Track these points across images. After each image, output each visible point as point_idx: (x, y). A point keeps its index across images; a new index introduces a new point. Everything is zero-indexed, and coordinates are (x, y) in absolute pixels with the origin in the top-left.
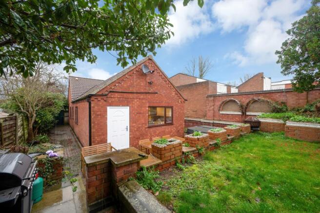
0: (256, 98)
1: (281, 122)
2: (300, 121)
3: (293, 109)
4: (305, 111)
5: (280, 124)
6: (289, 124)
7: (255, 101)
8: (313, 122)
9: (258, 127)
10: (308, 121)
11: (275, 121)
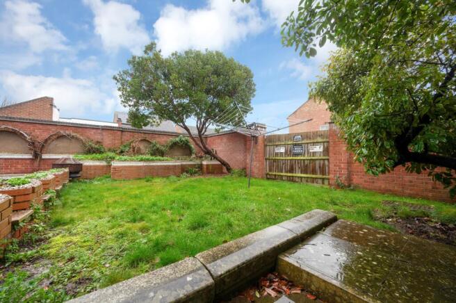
0: (62, 132)
1: (104, 163)
2: (125, 160)
3: (109, 150)
4: (122, 152)
5: (103, 167)
6: (115, 164)
7: (60, 137)
8: (135, 161)
9: (77, 173)
10: (132, 160)
11: (97, 163)
